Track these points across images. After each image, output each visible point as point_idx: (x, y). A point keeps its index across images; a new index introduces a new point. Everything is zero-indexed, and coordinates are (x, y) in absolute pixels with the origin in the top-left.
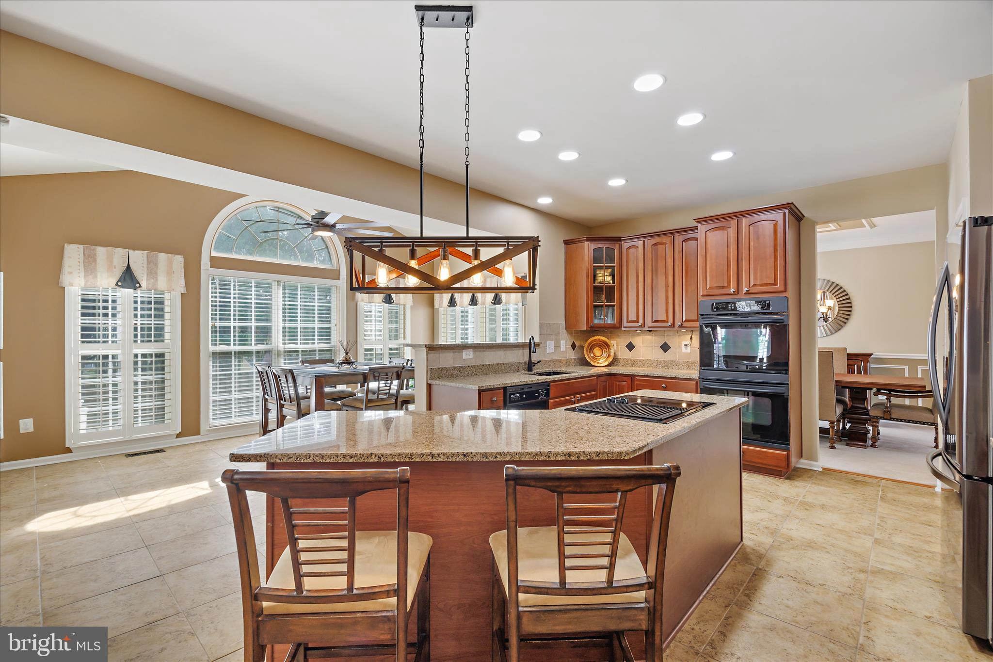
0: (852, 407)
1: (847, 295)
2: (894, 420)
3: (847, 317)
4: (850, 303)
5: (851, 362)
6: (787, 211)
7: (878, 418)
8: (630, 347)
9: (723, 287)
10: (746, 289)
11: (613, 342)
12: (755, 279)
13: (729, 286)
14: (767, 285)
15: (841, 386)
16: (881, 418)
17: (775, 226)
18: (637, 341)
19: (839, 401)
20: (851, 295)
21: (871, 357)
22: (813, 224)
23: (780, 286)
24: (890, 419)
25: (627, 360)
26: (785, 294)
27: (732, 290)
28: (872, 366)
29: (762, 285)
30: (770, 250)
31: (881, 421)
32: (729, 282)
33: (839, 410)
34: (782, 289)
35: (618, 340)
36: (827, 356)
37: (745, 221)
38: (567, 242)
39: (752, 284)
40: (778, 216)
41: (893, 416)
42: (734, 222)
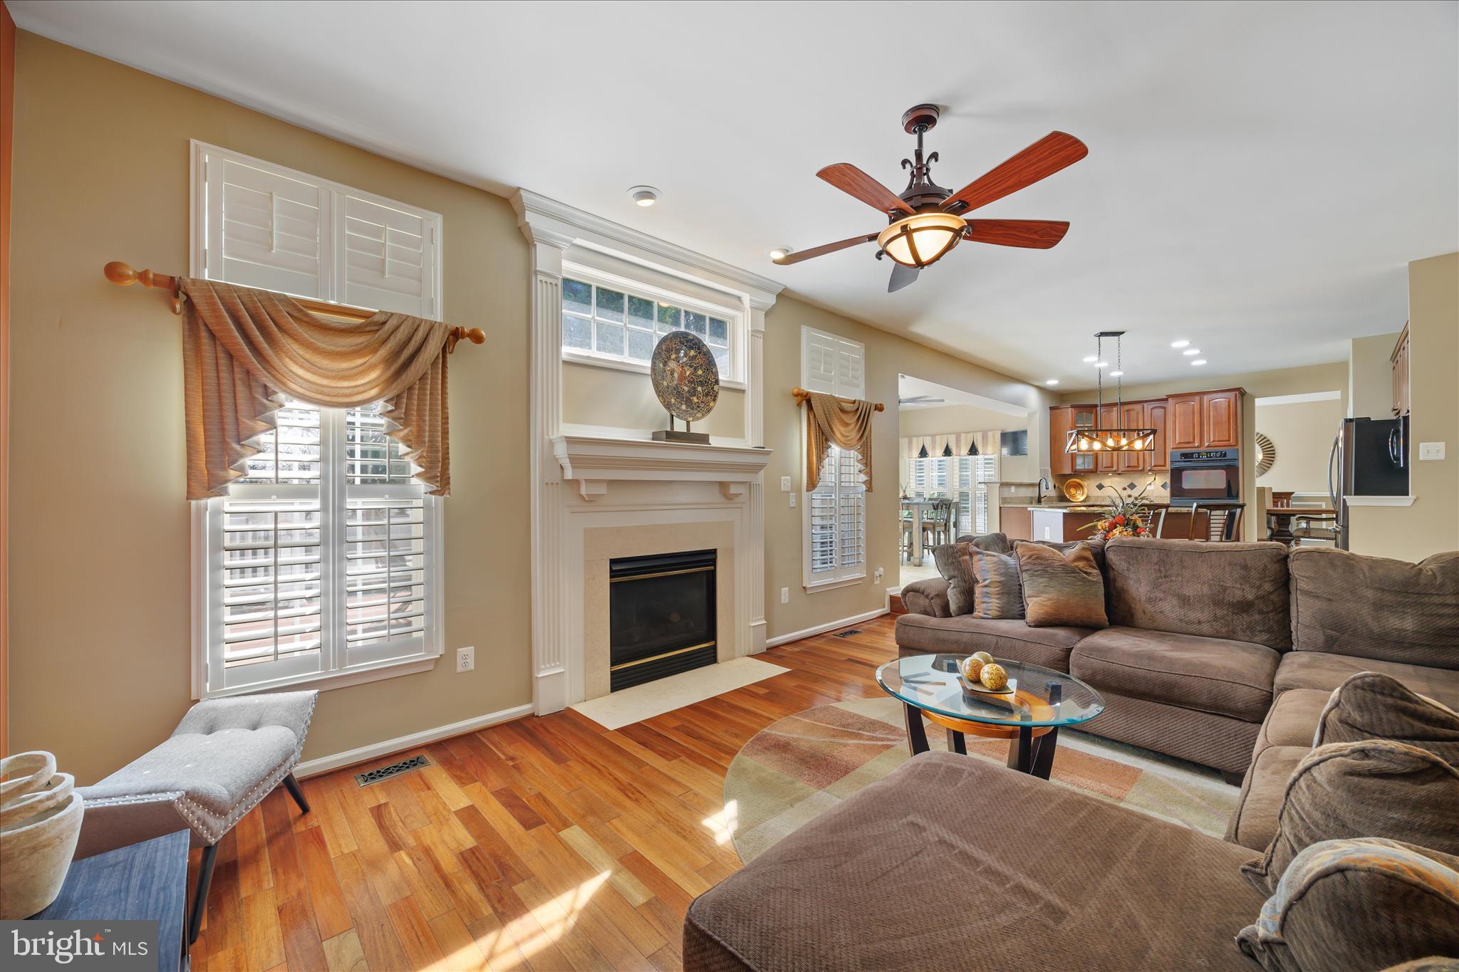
0: (1278, 531)
1: (1271, 443)
2: (1312, 538)
3: (1271, 462)
4: (1273, 450)
5: (1276, 500)
6: (1238, 393)
7: (1299, 537)
8: (1100, 487)
9: (1189, 443)
10: (1206, 444)
11: (1085, 483)
12: (1214, 437)
13: (1194, 442)
14: (1222, 441)
15: (1270, 513)
16: (1302, 537)
17: (1229, 402)
18: (1107, 482)
19: (1269, 528)
20: (1274, 444)
21: (1293, 495)
22: (1253, 398)
23: (1232, 441)
24: (1309, 538)
25: (1098, 497)
26: (1236, 447)
27: (1197, 445)
28: (1293, 503)
29: (1218, 441)
30: (1225, 418)
31: (1302, 539)
32: (1194, 439)
33: (1269, 533)
34: (1234, 444)
35: (1089, 482)
36: (1261, 491)
37: (1206, 398)
38: (1051, 408)
39: (1212, 440)
40: (1232, 395)
41: (1312, 535)
42: (1197, 398)
